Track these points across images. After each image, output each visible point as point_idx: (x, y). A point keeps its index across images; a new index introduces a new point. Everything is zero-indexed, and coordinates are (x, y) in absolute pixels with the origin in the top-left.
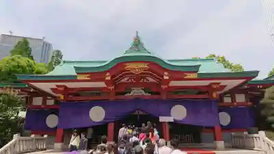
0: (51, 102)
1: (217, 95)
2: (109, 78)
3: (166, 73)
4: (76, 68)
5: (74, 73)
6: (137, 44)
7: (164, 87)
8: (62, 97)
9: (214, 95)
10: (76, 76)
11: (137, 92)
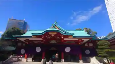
0: (24, 45)
1: (81, 44)
2: (43, 37)
3: (62, 36)
4: (32, 34)
5: (31, 35)
8: (27, 43)
9: (80, 44)
10: (32, 36)
11: (53, 42)
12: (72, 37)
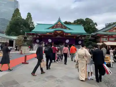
0: (38, 37)
3: (65, 33)
6: (59, 21)
7: (64, 36)
11: (58, 36)
12: (70, 34)
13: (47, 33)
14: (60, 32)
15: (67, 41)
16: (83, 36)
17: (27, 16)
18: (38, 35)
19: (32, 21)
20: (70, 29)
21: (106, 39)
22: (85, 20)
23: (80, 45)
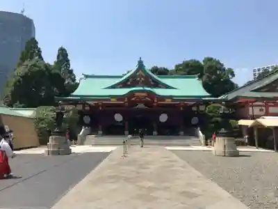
0: (87, 108)
3: (156, 99)
7: (155, 104)
9: (181, 109)
11: (141, 106)
12: (170, 100)
13: (112, 100)
14: (144, 94)
15: (163, 118)
16: (201, 105)
17: (58, 57)
18: (87, 104)
19: (70, 69)
20: (167, 87)
21: (261, 110)
22: (203, 63)
23: (196, 126)
